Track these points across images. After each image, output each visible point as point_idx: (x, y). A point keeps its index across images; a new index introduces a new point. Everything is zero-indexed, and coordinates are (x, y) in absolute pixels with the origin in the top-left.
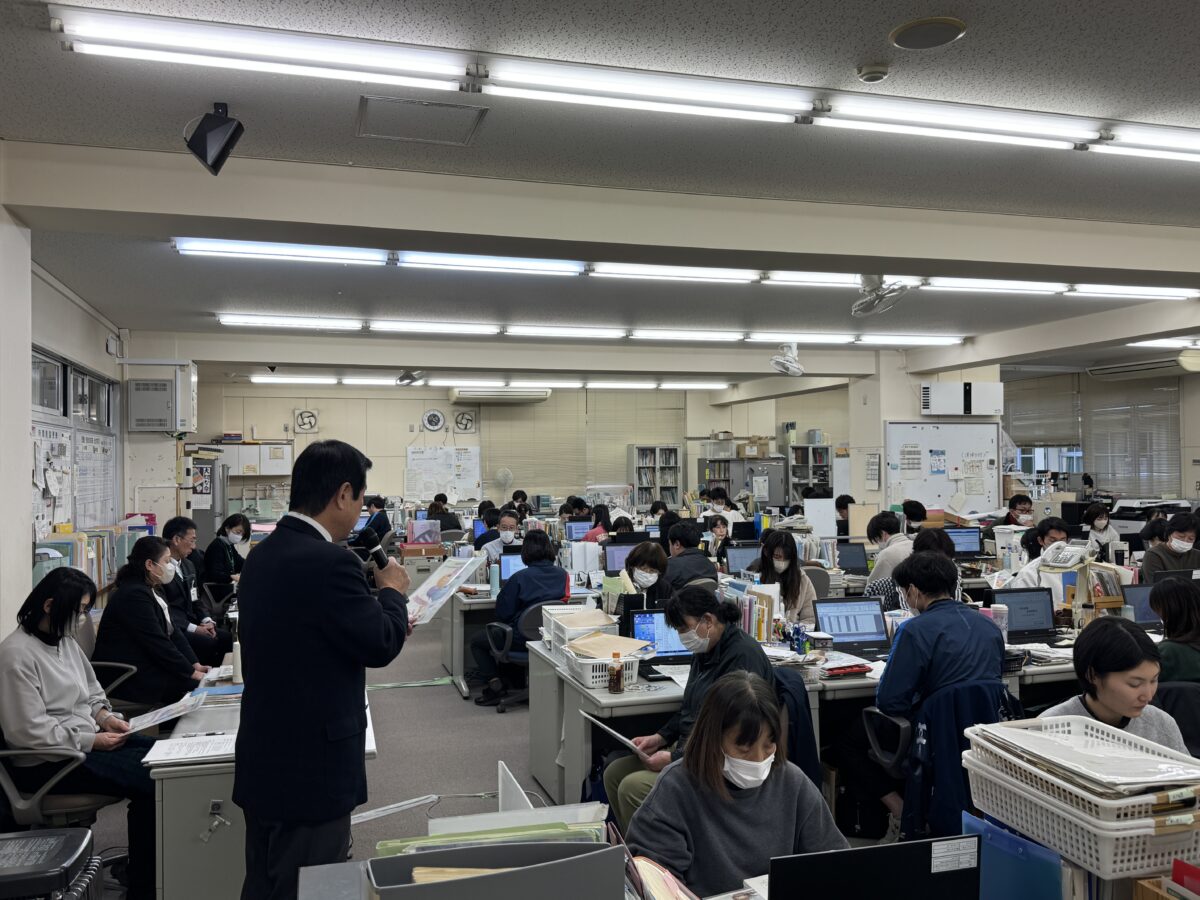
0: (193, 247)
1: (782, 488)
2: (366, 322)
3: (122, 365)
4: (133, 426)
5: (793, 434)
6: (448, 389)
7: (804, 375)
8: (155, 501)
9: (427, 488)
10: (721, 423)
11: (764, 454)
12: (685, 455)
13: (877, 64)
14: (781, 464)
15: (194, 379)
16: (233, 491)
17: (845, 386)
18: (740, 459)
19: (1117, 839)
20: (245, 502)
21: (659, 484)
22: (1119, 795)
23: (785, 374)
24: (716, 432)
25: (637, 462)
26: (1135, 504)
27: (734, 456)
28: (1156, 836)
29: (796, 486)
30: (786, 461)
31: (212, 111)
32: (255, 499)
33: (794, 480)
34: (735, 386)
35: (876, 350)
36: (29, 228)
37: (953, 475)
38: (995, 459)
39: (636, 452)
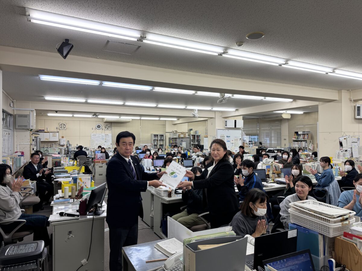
0: (45, 78)
1: (189, 145)
2: (87, 100)
3: (14, 110)
4: (17, 127)
5: (192, 132)
6: (103, 119)
7: (199, 117)
8: (24, 148)
9: (97, 145)
10: (175, 129)
11: (185, 137)
12: (166, 137)
13: (241, 42)
14: (189, 139)
15: (35, 114)
16: (42, 145)
17: (207, 120)
18: (179, 138)
19: (334, 228)
20: (45, 148)
21: (159, 144)
22: (335, 218)
23: (194, 117)
24: (173, 131)
25: (153, 138)
26: (272, 149)
27: (178, 137)
28: (342, 227)
29: (192, 144)
30: (190, 138)
31: (65, 41)
32: (48, 147)
33: (192, 143)
34: (178, 119)
35: (215, 111)
36: (2, 70)
37: (232, 142)
38: (241, 138)
39: (153, 136)
